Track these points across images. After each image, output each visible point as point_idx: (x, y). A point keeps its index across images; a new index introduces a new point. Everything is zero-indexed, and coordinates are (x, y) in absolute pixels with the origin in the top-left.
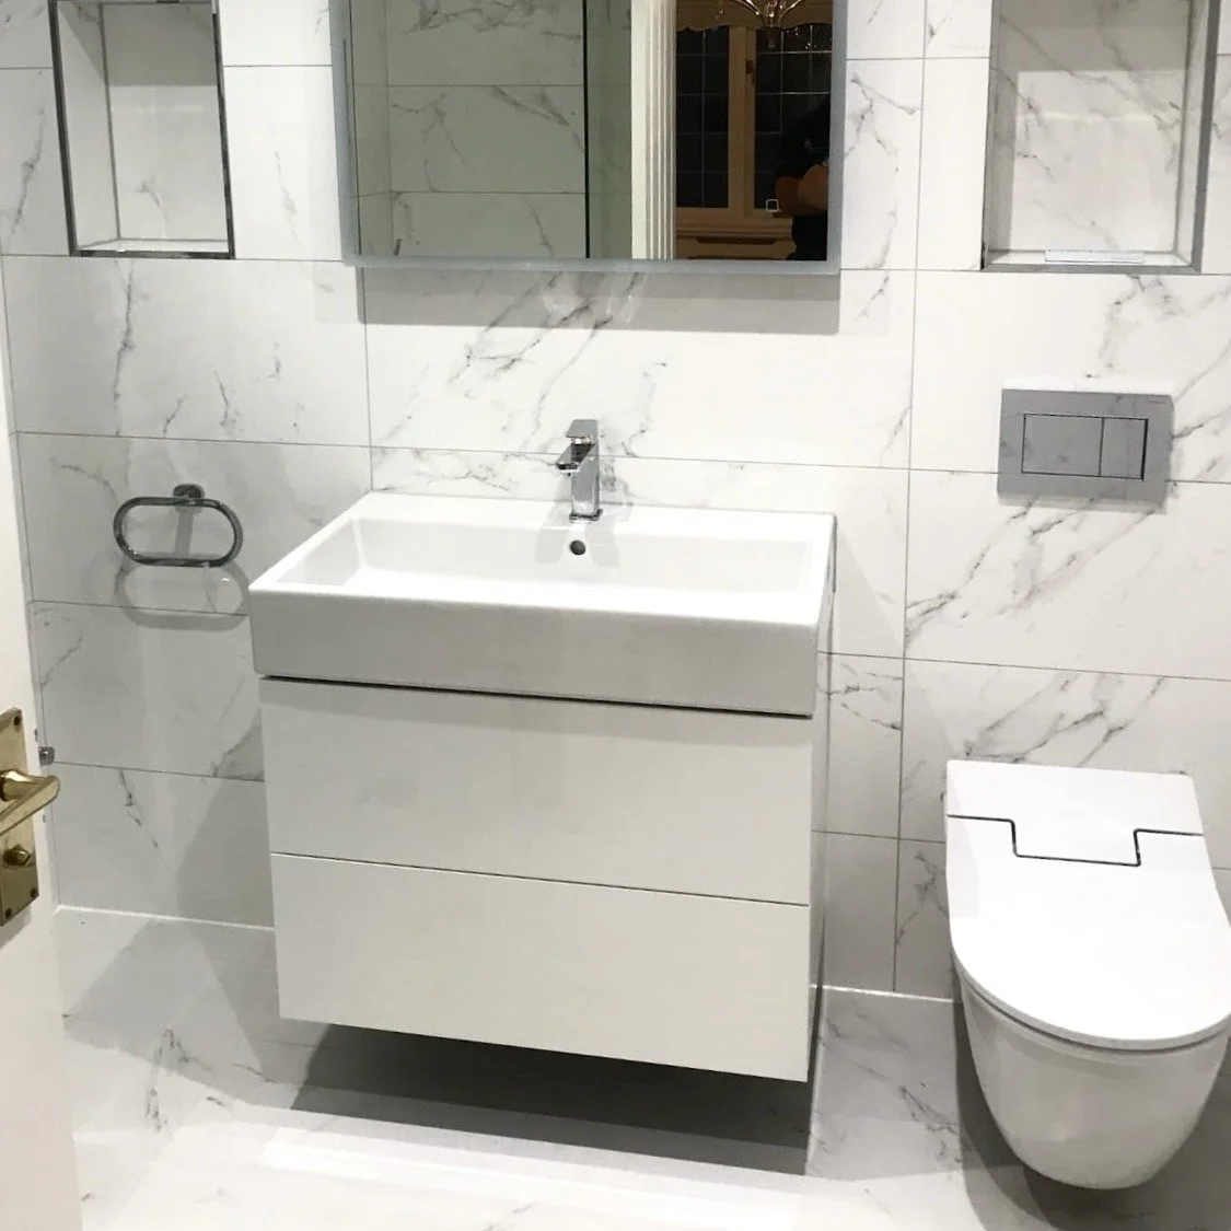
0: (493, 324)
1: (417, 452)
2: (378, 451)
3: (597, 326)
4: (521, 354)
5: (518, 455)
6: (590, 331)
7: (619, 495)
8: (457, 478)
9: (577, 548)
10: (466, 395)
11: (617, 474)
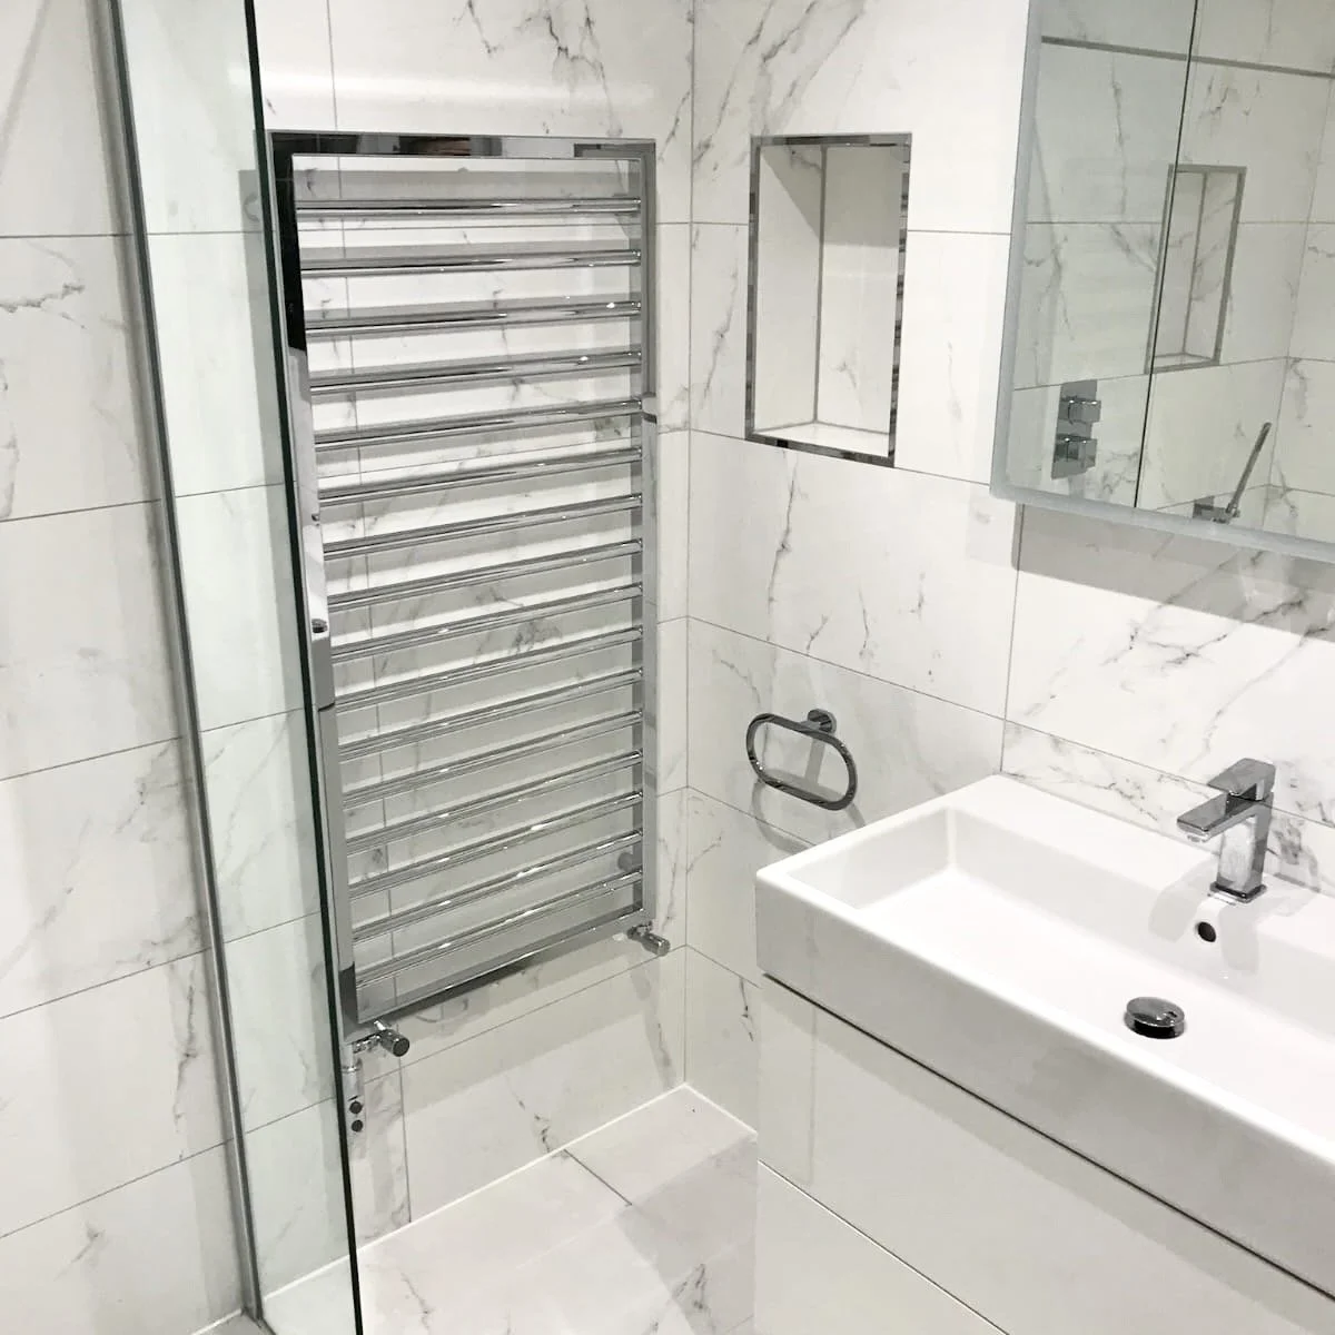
0: (1170, 602)
1: (1056, 742)
2: (1014, 729)
3: (1310, 633)
4: (1199, 648)
5: (1178, 780)
6: (1297, 638)
7: (1302, 871)
8: (1098, 787)
9: (1206, 932)
10: (1123, 686)
11: (1306, 842)
